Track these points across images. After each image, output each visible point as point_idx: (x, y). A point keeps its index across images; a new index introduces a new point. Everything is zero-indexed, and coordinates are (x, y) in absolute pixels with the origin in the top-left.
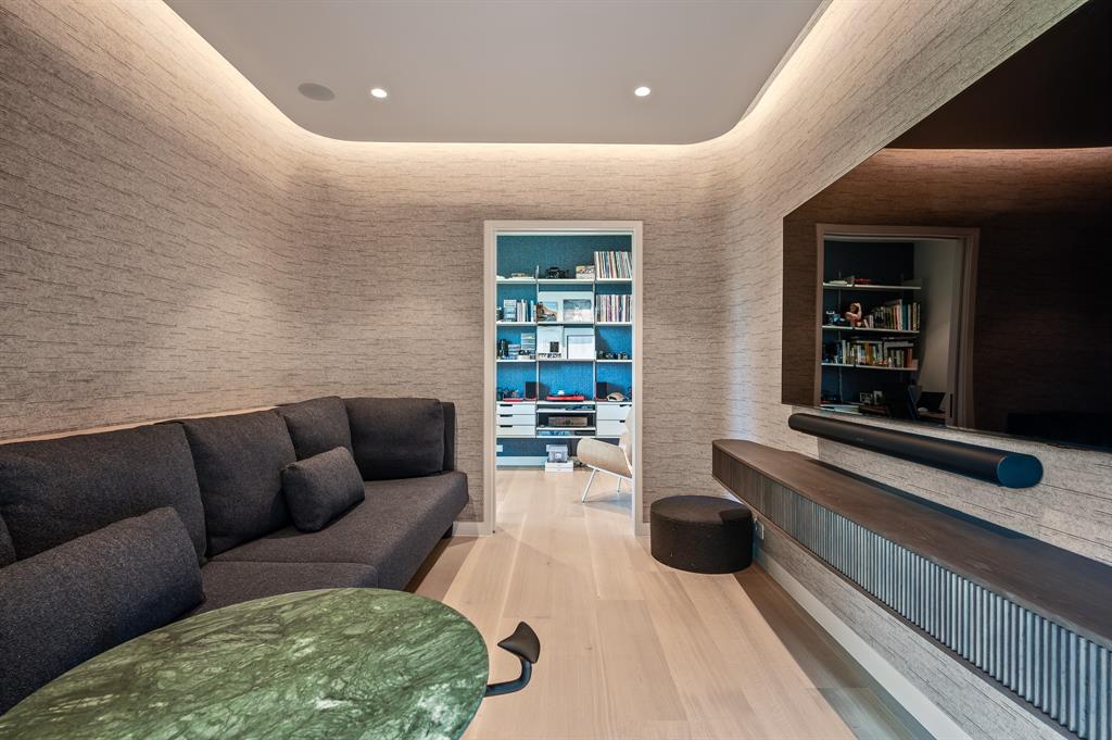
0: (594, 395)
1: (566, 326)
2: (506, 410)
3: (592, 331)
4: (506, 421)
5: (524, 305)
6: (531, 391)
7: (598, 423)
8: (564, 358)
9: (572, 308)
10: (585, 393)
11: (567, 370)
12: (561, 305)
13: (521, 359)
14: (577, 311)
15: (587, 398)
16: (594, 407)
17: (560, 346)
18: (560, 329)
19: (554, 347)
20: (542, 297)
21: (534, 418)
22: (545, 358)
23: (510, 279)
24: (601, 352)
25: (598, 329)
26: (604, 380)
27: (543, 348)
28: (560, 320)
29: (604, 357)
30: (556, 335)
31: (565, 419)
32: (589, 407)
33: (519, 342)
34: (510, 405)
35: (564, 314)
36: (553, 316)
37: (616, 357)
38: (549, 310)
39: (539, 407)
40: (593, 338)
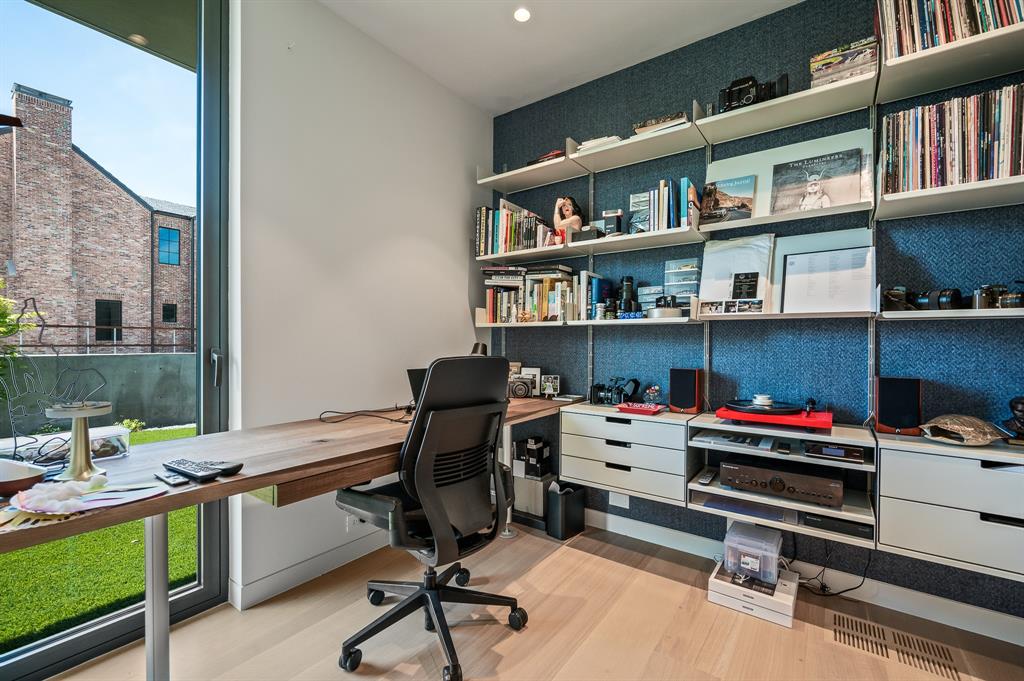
0: (871, 413)
1: (781, 229)
2: (618, 432)
3: (866, 235)
4: (618, 455)
5: (664, 191)
6: (686, 390)
7: (884, 504)
8: (771, 310)
9: (801, 180)
10: (841, 401)
11: (784, 341)
12: (766, 179)
13: (657, 316)
14: (813, 183)
15: (847, 418)
16: (869, 454)
17: (763, 283)
18: (764, 241)
19: (746, 286)
20: (717, 172)
21: (682, 456)
22: (720, 314)
23: (633, 139)
24: (901, 290)
25: (885, 230)
26: (911, 372)
27: (716, 288)
28: (761, 213)
29: (911, 302)
30: (752, 255)
31: (770, 475)
32: (850, 451)
33: (661, 281)
34: (628, 421)
35: (774, 199)
36: (744, 209)
37: (961, 301)
38: (730, 197)
39: (695, 432)
40: (870, 255)
